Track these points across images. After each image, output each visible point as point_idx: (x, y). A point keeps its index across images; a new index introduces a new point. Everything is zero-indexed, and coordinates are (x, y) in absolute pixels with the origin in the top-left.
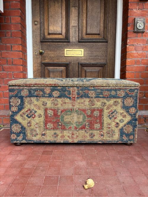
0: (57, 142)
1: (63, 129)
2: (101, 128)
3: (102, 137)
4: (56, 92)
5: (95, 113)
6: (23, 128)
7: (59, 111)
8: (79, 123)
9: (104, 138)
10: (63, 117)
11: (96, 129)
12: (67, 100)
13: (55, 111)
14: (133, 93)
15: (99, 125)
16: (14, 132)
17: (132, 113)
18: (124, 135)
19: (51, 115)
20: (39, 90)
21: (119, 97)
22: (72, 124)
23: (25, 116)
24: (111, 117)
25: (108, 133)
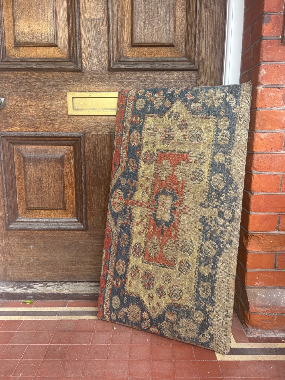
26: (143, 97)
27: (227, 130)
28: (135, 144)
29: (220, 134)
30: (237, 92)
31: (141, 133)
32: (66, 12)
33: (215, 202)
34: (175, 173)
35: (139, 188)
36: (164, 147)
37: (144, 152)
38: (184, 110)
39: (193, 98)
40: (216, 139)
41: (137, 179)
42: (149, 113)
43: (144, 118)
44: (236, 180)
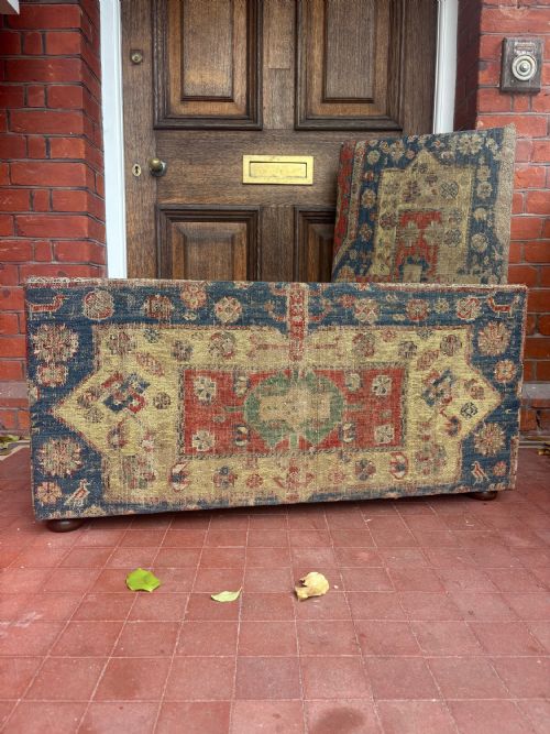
0: (231, 504)
1: (257, 450)
2: (398, 441)
3: (400, 474)
4: (227, 302)
5: (376, 383)
6: (90, 454)
7: (242, 378)
8: (318, 423)
9: (408, 478)
10: (256, 404)
11: (381, 445)
12: (273, 336)
13: (225, 381)
14: (507, 308)
15: (391, 430)
16: (49, 474)
17: (504, 382)
18: (476, 464)
19: (208, 395)
20: (158, 296)
21: (461, 323)
22: (291, 430)
23: (100, 404)
24: (431, 396)
25: (422, 460)
26: (377, 148)
27: (488, 180)
28: (369, 205)
29: (480, 185)
30: (498, 135)
31: (376, 192)
32: (245, 62)
33: (476, 267)
34: (425, 236)
35: (376, 259)
36: (409, 206)
37: (381, 214)
38: (432, 160)
39: (442, 145)
40: (475, 192)
41: (373, 249)
42: (386, 166)
43: (380, 174)
44: (501, 240)
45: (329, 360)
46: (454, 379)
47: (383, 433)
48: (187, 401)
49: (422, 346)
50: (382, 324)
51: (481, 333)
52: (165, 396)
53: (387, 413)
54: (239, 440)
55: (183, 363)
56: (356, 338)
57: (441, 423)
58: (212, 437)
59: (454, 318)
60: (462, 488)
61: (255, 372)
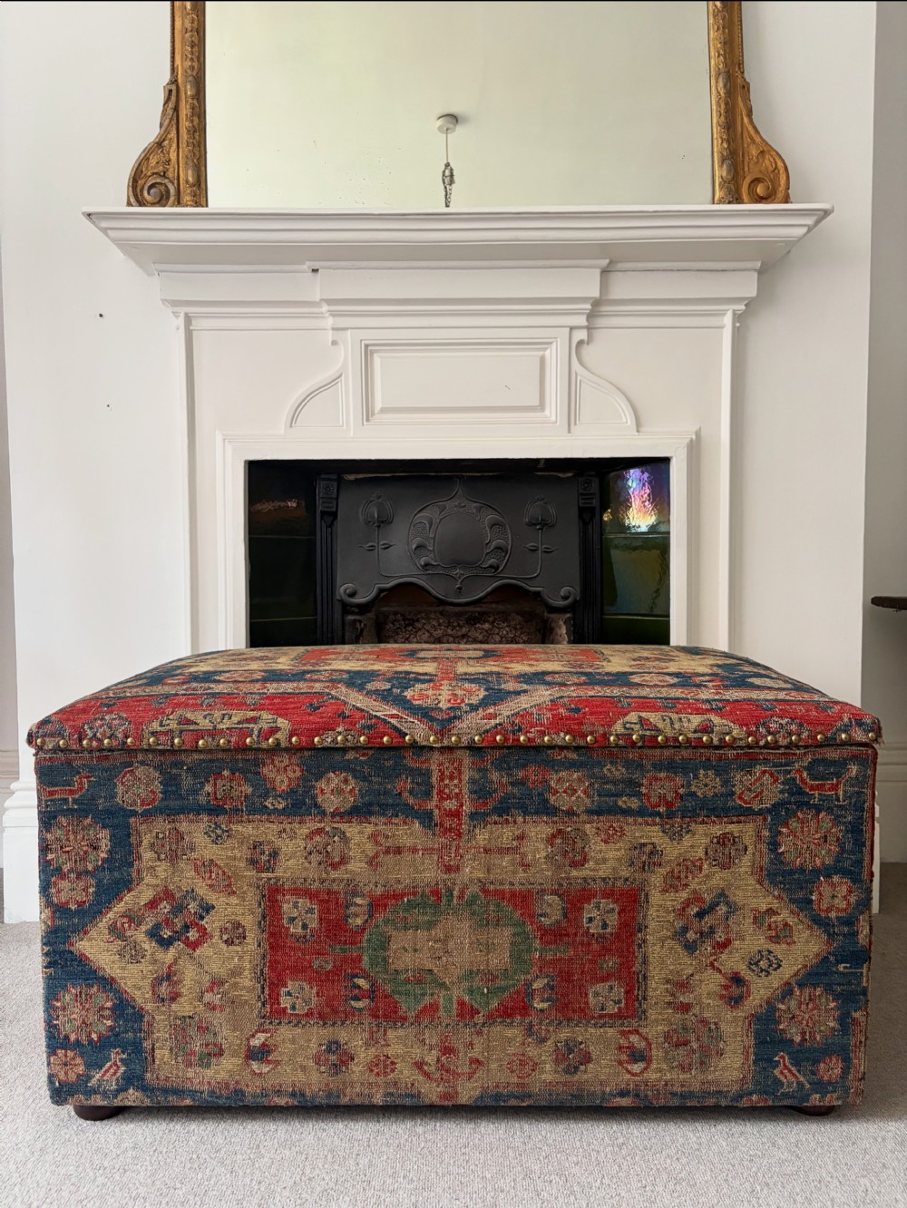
45: (507, 872)
46: (733, 908)
47: (605, 995)
48: (272, 935)
49: (672, 851)
50: (598, 813)
51: (784, 830)
52: (237, 925)
53: (611, 963)
54: (357, 999)
55: (264, 875)
56: (554, 836)
57: (710, 984)
58: (311, 992)
59: (730, 804)
60: (754, 1097)
61: (379, 891)
